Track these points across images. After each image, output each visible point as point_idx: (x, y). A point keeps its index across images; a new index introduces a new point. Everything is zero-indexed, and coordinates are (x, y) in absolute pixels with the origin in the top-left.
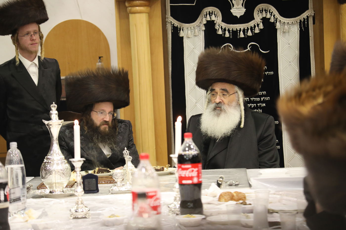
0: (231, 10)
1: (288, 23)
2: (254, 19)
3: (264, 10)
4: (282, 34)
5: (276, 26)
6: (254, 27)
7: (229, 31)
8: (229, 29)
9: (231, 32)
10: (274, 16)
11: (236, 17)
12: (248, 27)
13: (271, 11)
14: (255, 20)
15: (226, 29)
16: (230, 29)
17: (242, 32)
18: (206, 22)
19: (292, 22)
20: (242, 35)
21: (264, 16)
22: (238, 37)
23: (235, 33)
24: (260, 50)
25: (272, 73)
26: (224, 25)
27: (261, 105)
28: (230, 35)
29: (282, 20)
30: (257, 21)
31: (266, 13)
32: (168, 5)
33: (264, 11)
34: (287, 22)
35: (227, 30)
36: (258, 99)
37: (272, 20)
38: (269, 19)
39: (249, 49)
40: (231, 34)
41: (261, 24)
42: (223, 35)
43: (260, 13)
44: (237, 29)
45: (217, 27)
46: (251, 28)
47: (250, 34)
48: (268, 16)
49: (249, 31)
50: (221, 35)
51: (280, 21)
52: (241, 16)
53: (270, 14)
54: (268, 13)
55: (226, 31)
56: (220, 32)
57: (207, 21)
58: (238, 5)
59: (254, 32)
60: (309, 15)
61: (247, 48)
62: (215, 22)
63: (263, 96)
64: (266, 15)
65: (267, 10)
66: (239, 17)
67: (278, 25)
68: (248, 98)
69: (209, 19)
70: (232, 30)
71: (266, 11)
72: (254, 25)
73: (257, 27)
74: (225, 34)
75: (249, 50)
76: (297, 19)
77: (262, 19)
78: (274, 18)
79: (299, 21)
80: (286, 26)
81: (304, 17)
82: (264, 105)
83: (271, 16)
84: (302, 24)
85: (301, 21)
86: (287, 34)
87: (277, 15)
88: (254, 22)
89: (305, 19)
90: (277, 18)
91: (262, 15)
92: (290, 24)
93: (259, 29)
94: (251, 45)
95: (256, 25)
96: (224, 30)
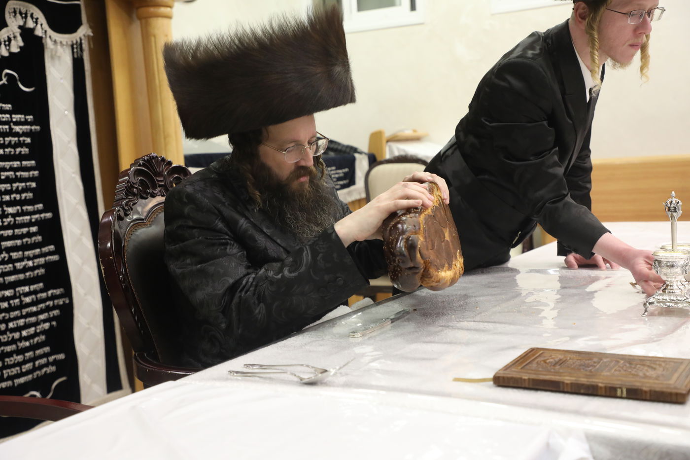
1: (61, 42)
2: (6, 25)
3: (18, 12)
4: (50, 59)
10: (41, 25)
13: (35, 16)
14: (9, 28)
19: (67, 42)
21: (21, 23)
24: (18, 84)
27: (31, 185)
29: (52, 36)
30: (15, 31)
31: (22, 18)
33: (18, 15)
34: (60, 40)
36: (25, 174)
37: (39, 32)
38: (33, 29)
39: (4, 80)
41: (19, 38)
43: (12, 17)
46: (5, 42)
47: (4, 52)
48: (30, 24)
49: (3, 46)
51: (50, 37)
53: (34, 20)
54: (29, 18)
59: (10, 49)
63: (32, 168)
64: (25, 22)
65: (26, 14)
68: (13, 173)
71: (24, 15)
72: (8, 37)
75: (4, 84)
76: (73, 38)
77: (20, 27)
78: (42, 29)
79: (75, 42)
80: (59, 47)
81: (80, 36)
82: (34, 185)
83: (35, 25)
84: (79, 47)
85: (77, 42)
86: (57, 62)
87: (46, 26)
88: (8, 31)
89: (81, 40)
90: (46, 31)
91: (16, 20)
92: (64, 45)
93: (18, 45)
94: (7, 74)
95: (12, 36)
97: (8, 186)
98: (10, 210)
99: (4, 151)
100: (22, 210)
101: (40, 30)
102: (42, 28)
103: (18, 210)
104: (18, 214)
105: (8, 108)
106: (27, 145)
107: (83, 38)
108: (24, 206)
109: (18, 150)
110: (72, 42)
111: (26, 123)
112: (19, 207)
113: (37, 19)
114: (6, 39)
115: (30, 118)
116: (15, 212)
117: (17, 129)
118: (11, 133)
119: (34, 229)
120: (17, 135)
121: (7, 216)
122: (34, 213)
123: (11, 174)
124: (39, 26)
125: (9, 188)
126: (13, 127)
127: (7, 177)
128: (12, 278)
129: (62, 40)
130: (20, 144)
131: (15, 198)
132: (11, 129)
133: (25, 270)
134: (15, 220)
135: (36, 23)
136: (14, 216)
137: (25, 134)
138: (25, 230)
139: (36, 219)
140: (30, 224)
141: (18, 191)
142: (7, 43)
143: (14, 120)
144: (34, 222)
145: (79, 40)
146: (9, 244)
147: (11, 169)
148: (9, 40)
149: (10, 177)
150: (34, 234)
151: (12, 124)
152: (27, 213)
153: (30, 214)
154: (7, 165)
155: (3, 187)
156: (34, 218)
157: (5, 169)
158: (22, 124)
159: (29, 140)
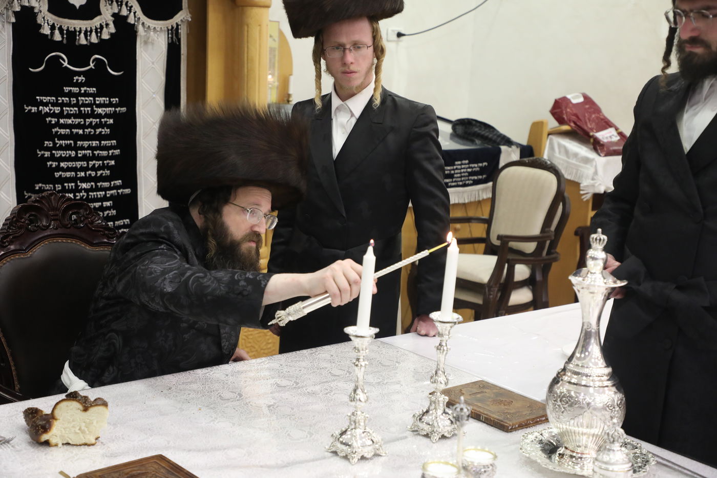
1: (155, 28)
2: (99, 13)
4: (142, 45)
5: (135, 31)
6: (100, 29)
7: (61, 29)
8: (61, 26)
9: (65, 32)
10: (135, 12)
11: (73, 6)
12: (91, 28)
13: (130, 5)
14: (102, 16)
15: (56, 25)
16: (63, 27)
17: (82, 35)
18: (20, 7)
19: (161, 28)
20: (83, 41)
21: (116, 11)
22: (77, 43)
23: (72, 35)
24: (107, 69)
26: (52, 18)
27: (109, 163)
28: (63, 37)
29: (146, 23)
30: (107, 19)
31: (118, 6)
33: (115, 3)
34: (154, 26)
35: (57, 28)
36: (104, 153)
37: (131, 20)
38: (127, 17)
39: (92, 65)
40: (65, 36)
41: (112, 26)
42: (49, 37)
43: (108, 4)
44: (75, 28)
45: (40, 20)
46: (96, 29)
47: (94, 39)
48: (124, 12)
49: (94, 34)
50: (47, 35)
51: (143, 24)
52: (81, 6)
53: (128, 8)
54: (124, 6)
55: (55, 29)
56: (46, 31)
57: (23, 7)
59: (100, 36)
60: (184, 18)
61: (90, 65)
62: (36, 11)
63: (112, 147)
64: (120, 10)
65: (121, 2)
66: (78, 7)
67: (140, 29)
68: (90, 152)
69: (27, 4)
70: (68, 30)
71: (119, 3)
72: (101, 24)
74: (52, 34)
75: (91, 68)
76: (168, 24)
77: (114, 15)
78: (135, 17)
79: (170, 28)
80: (152, 33)
81: (177, 21)
82: (113, 163)
83: (129, 12)
84: (174, 32)
85: (172, 27)
86: (150, 47)
87: (140, 13)
88: (101, 19)
89: (177, 25)
90: (139, 18)
91: (111, 8)
92: (158, 31)
93: (109, 32)
94: (96, 59)
95: (104, 24)
96: (53, 28)
97: (84, 164)
98: (84, 185)
99: (84, 131)
100: (96, 186)
101: (133, 18)
102: (136, 15)
103: (92, 186)
104: (92, 190)
105: (92, 92)
106: (108, 126)
107: (180, 23)
108: (99, 182)
109: (98, 131)
110: (167, 27)
111: (110, 105)
112: (93, 184)
113: (132, 7)
114: (98, 26)
115: (115, 100)
116: (89, 187)
117: (100, 111)
118: (93, 115)
119: (108, 204)
120: (99, 116)
121: (80, 191)
122: (110, 188)
123: (88, 152)
124: (132, 14)
125: (86, 165)
126: (95, 109)
127: (84, 155)
129: (156, 26)
130: (101, 125)
131: (90, 175)
132: (93, 111)
134: (88, 195)
135: (130, 11)
136: (87, 191)
137: (107, 116)
138: (98, 204)
139: (112, 195)
140: (105, 199)
141: (94, 168)
142: (99, 30)
143: (97, 102)
144: (108, 197)
145: (175, 26)
147: (89, 148)
148: (101, 27)
149: (88, 155)
150: (108, 208)
151: (94, 106)
152: (102, 189)
153: (105, 189)
154: (86, 144)
155: (79, 164)
156: (109, 193)
157: (82, 148)
158: (105, 106)
159: (111, 121)
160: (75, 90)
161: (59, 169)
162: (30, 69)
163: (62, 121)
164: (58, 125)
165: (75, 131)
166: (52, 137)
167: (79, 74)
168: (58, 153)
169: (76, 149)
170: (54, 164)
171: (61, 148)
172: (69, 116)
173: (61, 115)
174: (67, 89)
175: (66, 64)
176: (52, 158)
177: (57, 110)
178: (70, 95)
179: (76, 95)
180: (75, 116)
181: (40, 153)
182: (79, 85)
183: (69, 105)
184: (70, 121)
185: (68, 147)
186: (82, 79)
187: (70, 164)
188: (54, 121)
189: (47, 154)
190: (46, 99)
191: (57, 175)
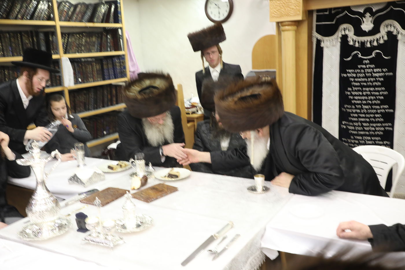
0: (361, 26)
4: (402, 44)
5: (397, 38)
6: (379, 39)
7: (358, 42)
10: (396, 29)
11: (365, 31)
12: (374, 39)
13: (395, 26)
14: (381, 33)
15: (356, 40)
16: (359, 40)
17: (369, 43)
20: (368, 45)
21: (389, 30)
22: (365, 47)
23: (363, 44)
24: (383, 56)
25: (391, 74)
26: (355, 38)
27: (380, 98)
28: (359, 45)
29: (403, 32)
32: (315, 23)
33: (389, 26)
36: (377, 93)
37: (395, 33)
38: (393, 32)
39: (373, 55)
41: (385, 37)
42: (354, 46)
43: (386, 27)
44: (364, 40)
45: (349, 39)
46: (377, 39)
47: (375, 44)
48: (392, 30)
49: (375, 41)
50: (352, 45)
51: (401, 33)
52: (369, 31)
53: (394, 28)
54: (392, 27)
56: (351, 43)
57: (342, 35)
58: (367, 21)
59: (379, 42)
62: (348, 36)
63: (382, 91)
66: (367, 31)
67: (399, 37)
69: (344, 34)
70: (361, 42)
73: (381, 38)
74: (355, 44)
75: (373, 57)
77: (387, 32)
78: (397, 31)
82: (382, 98)
87: (400, 29)
90: (399, 31)
93: (383, 40)
94: (377, 53)
96: (355, 42)
97: (366, 98)
98: (365, 107)
99: (367, 84)
100: (372, 107)
104: (369, 109)
105: (372, 67)
106: (380, 82)
109: (375, 83)
111: (382, 72)
112: (370, 106)
115: (384, 70)
117: (376, 75)
118: (372, 77)
119: (378, 116)
120: (376, 77)
121: (363, 109)
122: (380, 109)
123: (369, 93)
126: (374, 74)
127: (367, 94)
128: (362, 133)
130: (376, 81)
131: (369, 102)
132: (372, 75)
133: (369, 131)
134: (367, 111)
136: (366, 109)
137: (380, 77)
138: (372, 116)
139: (381, 112)
140: (377, 113)
141: (371, 100)
143: (375, 71)
144: (379, 113)
146: (363, 120)
147: (369, 91)
150: (378, 118)
152: (375, 109)
153: (377, 109)
154: (367, 89)
155: (363, 98)
156: (379, 111)
157: (366, 91)
158: (379, 73)
159: (382, 79)
160: (364, 66)
161: (354, 99)
162: (344, 59)
163: (356, 80)
164: (355, 81)
165: (362, 84)
166: (351, 86)
167: (366, 60)
168: (353, 93)
169: (362, 91)
170: (352, 97)
171: (355, 91)
172: (360, 77)
173: (357, 77)
174: (359, 66)
175: (360, 56)
176: (351, 95)
177: (354, 75)
178: (362, 68)
179: (364, 69)
180: (363, 77)
181: (346, 92)
182: (366, 64)
183: (360, 73)
184: (360, 80)
185: (359, 91)
186: (367, 62)
187: (359, 98)
188: (352, 80)
189: (349, 93)
190: (350, 71)
191: (353, 102)
